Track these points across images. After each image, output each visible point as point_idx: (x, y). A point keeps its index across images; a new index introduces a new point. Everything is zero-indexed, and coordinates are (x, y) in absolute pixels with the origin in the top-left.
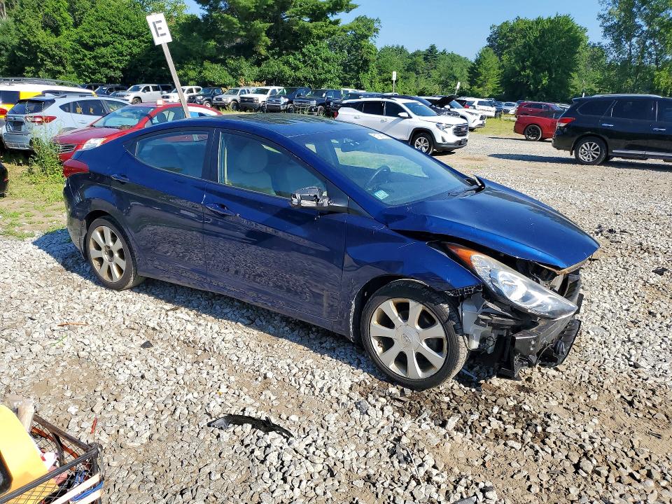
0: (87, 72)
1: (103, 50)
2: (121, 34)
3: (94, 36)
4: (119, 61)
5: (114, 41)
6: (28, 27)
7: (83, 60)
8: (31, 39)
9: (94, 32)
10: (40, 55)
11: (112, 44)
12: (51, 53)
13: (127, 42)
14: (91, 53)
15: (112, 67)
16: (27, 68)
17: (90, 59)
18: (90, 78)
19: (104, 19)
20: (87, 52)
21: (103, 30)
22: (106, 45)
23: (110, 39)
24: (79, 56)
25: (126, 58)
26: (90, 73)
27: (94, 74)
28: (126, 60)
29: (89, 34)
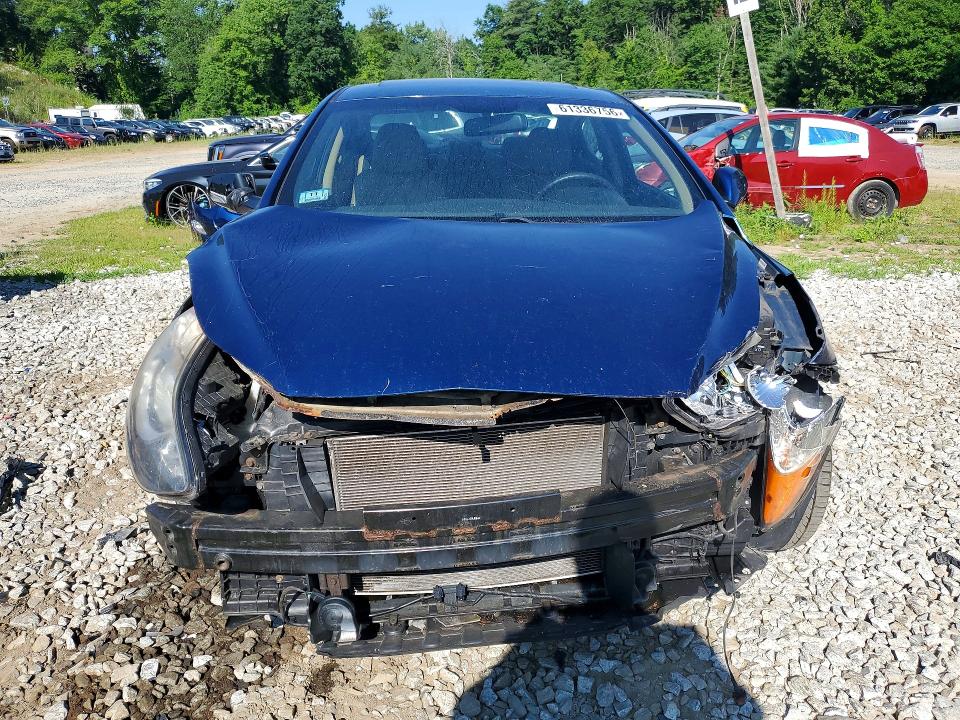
0: (873, 89)
1: (906, 54)
2: (941, 25)
3: (897, 34)
4: (926, 68)
5: (927, 39)
6: (819, 33)
7: (870, 71)
8: (820, 50)
9: (899, 28)
10: (825, 71)
11: (923, 43)
12: (840, 66)
13: (947, 38)
14: (887, 60)
15: (912, 79)
16: (805, 91)
17: (882, 70)
18: (875, 97)
19: (920, 6)
20: (879, 60)
21: (913, 23)
22: (912, 45)
23: (921, 34)
24: (867, 67)
25: (940, 63)
26: (878, 90)
27: (881, 90)
28: (939, 67)
29: (890, 32)
